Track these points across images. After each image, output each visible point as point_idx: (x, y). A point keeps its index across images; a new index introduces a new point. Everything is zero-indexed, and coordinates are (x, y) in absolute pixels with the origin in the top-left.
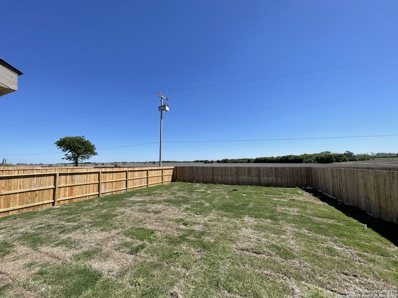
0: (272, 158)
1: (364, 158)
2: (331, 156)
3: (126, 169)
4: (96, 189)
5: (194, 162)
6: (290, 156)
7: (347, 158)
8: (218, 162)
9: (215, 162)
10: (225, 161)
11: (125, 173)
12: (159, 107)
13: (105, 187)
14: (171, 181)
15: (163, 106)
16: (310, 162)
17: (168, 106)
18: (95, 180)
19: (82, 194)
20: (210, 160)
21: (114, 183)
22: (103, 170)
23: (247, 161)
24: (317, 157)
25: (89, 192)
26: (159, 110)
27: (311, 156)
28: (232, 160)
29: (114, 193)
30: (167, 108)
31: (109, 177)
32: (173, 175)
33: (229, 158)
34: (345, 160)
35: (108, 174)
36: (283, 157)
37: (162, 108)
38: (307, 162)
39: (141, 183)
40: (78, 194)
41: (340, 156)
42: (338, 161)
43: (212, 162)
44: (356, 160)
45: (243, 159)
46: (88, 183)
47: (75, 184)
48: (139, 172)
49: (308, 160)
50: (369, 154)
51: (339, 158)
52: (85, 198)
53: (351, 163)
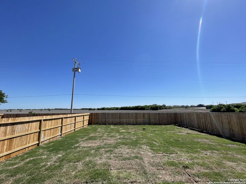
0: (130, 107)
1: (170, 108)
2: (158, 107)
3: (62, 116)
4: (36, 138)
5: (81, 109)
6: (139, 106)
7: (164, 108)
8: (98, 109)
9: (96, 109)
10: (103, 109)
11: (61, 119)
12: (73, 69)
13: (45, 135)
14: (88, 125)
15: (76, 68)
16: (148, 109)
17: (80, 69)
18: (36, 129)
19: (22, 146)
20: (93, 108)
21: (52, 130)
22: (45, 118)
23: (116, 109)
24: (152, 107)
25: (29, 143)
26: (73, 71)
27: (148, 106)
28: (107, 108)
29: (51, 140)
30: (80, 70)
31: (49, 125)
32: (89, 120)
33: (106, 107)
34: (163, 109)
35: (48, 122)
36: (135, 107)
37: (76, 70)
38: (147, 110)
39: (71, 128)
40: (18, 147)
41: (161, 106)
42: (160, 109)
43: (94, 109)
44: (167, 109)
45: (114, 108)
46: (29, 132)
47: (16, 135)
48: (71, 118)
49: (147, 108)
50: (172, 106)
51: (161, 108)
52: (24, 151)
53: (166, 110)
